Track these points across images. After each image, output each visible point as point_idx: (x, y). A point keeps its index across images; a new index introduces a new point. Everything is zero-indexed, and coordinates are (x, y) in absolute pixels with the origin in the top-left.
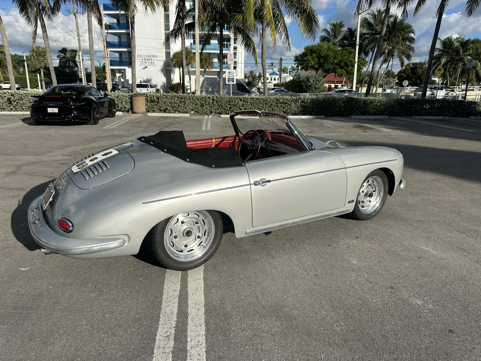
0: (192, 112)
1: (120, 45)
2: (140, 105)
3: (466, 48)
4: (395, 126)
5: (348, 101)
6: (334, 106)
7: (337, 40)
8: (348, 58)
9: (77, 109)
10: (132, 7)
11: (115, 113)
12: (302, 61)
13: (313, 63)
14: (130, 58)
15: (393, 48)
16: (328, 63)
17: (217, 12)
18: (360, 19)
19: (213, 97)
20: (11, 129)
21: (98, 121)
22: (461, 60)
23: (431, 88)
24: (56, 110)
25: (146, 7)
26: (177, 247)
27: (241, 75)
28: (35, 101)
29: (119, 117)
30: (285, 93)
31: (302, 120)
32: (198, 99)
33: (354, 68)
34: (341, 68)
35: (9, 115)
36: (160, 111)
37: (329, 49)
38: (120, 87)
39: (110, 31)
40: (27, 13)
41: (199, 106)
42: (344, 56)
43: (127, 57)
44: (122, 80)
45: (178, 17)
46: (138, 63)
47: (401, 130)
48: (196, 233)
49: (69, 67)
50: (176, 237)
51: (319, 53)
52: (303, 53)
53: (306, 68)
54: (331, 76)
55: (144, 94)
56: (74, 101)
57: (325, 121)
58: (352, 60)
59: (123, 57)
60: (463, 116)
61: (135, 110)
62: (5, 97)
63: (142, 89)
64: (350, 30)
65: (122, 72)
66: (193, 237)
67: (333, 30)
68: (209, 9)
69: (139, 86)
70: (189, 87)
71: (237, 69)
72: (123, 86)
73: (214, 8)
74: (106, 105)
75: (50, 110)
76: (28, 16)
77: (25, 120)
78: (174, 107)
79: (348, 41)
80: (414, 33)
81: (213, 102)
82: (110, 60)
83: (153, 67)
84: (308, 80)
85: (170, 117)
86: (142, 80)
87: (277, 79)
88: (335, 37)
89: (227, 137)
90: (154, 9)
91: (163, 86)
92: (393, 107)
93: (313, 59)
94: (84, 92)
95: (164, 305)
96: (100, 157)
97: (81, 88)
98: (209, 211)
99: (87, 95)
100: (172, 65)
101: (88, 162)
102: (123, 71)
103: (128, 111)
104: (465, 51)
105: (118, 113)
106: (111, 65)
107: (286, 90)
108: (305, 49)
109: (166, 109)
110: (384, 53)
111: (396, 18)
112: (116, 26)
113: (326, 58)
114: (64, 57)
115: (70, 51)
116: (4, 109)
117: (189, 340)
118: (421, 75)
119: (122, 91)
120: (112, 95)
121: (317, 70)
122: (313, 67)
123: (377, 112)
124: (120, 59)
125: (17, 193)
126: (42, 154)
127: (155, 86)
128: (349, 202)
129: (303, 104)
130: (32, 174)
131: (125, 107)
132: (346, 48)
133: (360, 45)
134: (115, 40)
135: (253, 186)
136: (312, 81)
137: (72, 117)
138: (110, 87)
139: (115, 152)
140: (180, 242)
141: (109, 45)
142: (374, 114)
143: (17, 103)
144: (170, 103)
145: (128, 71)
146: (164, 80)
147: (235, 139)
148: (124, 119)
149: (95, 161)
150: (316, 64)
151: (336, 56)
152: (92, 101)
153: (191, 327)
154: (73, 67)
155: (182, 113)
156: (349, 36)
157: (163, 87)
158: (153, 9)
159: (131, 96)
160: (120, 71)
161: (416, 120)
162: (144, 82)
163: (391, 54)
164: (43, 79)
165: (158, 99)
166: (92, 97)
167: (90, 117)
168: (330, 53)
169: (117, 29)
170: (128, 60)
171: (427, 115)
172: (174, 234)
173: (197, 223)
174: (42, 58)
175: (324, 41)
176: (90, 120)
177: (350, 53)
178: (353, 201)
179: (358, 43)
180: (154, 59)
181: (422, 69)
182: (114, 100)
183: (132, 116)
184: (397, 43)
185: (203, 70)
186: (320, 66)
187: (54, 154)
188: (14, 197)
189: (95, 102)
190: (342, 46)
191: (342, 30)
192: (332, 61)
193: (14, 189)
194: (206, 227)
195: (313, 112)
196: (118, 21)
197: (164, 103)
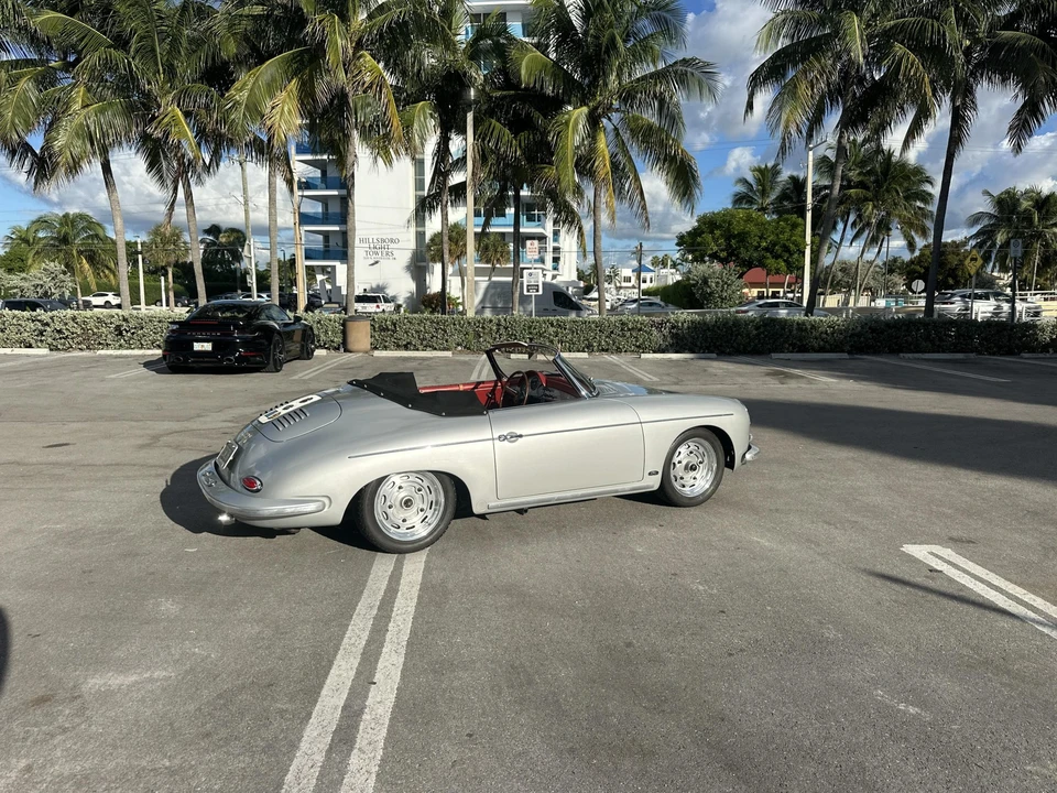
0: (460, 348)
1: (326, 218)
2: (361, 336)
3: (1047, 211)
4: (853, 373)
5: (765, 325)
6: (737, 336)
7: (768, 201)
8: (791, 236)
9: (246, 343)
10: (350, 159)
11: (313, 351)
12: (692, 244)
13: (715, 248)
14: (345, 244)
15: (888, 214)
16: (747, 249)
17: (507, 165)
18: (811, 158)
19: (499, 320)
20: (128, 380)
21: (281, 366)
22: (1040, 236)
23: (963, 297)
24: (208, 347)
25: (376, 158)
26: (392, 521)
27: (570, 272)
28: (173, 331)
29: (322, 360)
30: (660, 310)
31: (670, 360)
32: (469, 323)
33: (804, 256)
34: (777, 257)
35: (117, 357)
36: (398, 347)
37: (749, 219)
38: (323, 302)
39: (307, 193)
40: (159, 171)
41: (470, 337)
42: (782, 232)
43: (340, 244)
44: (328, 287)
45: (437, 172)
46: (359, 253)
47: (856, 379)
48: (418, 504)
49: (223, 262)
50: (390, 507)
51: (729, 229)
52: (694, 229)
53: (699, 259)
54: (756, 273)
55: (368, 316)
56: (241, 329)
57: (715, 364)
58: (799, 239)
59: (332, 243)
60: (1010, 353)
61: (350, 347)
62: (111, 323)
63: (366, 305)
64: (794, 179)
65: (329, 273)
66: (414, 509)
67: (759, 181)
68: (492, 159)
69: (360, 299)
70: (460, 301)
71: (561, 262)
72: (330, 299)
73: (501, 158)
74: (298, 337)
75: (197, 347)
76: (161, 177)
77: (148, 365)
78: (424, 339)
79: (792, 202)
80: (931, 183)
81: (498, 330)
82: (306, 250)
83: (391, 261)
84: (705, 281)
85: (414, 359)
86: (368, 287)
87: (648, 280)
88: (764, 193)
89: (483, 382)
90: (390, 162)
91: (408, 298)
92: (859, 335)
93: (715, 240)
94: (259, 314)
95: (370, 582)
96: (297, 404)
97: (253, 307)
98: (436, 473)
99: (263, 320)
100: (428, 257)
101: (281, 411)
102: (329, 270)
103: (337, 349)
104: (1043, 219)
105: (318, 352)
106: (307, 258)
107: (662, 304)
108: (698, 221)
109: (408, 343)
110: (868, 224)
111: (890, 155)
112: (318, 182)
113: (742, 237)
114: (213, 243)
115: (225, 232)
116: (107, 345)
117: (395, 609)
118: (956, 269)
119: (327, 309)
120: (310, 318)
121: (724, 261)
122: (714, 256)
123: (828, 347)
124: (326, 246)
125: (160, 471)
126: (189, 419)
127: (393, 299)
128: (650, 474)
129: (674, 331)
130: (178, 448)
131: (332, 341)
132: (785, 216)
133: (814, 210)
134: (318, 208)
135: (497, 442)
136: (714, 285)
137: (236, 358)
138: (302, 302)
139: (316, 398)
140: (397, 514)
141: (305, 219)
142: (821, 350)
143: (133, 333)
144: (417, 332)
145: (341, 269)
146: (411, 286)
147: (496, 385)
148: (329, 362)
149: (291, 409)
150: (723, 250)
151: (762, 234)
152: (272, 329)
153: (399, 602)
154: (230, 263)
155: (440, 350)
156: (792, 192)
157: (410, 299)
158: (388, 161)
159: (345, 321)
160: (323, 269)
161: (907, 361)
162: (373, 290)
163: (883, 227)
164: (171, 285)
165: (394, 325)
166: (272, 323)
167: (268, 359)
168: (751, 227)
169: (322, 189)
170: (339, 248)
171: (933, 352)
172: (388, 503)
173: (420, 490)
174: (172, 247)
175: (741, 203)
176: (268, 363)
177: (794, 226)
178: (657, 473)
179: (809, 206)
180: (392, 246)
181: (958, 255)
182: (311, 328)
183: (344, 357)
184: (895, 204)
185: (489, 266)
186: (731, 255)
187: (209, 419)
188: (158, 476)
189: (279, 333)
190: (780, 211)
191: (779, 179)
192: (755, 244)
193: (155, 466)
194: (432, 497)
195: (696, 346)
196: (324, 173)
197: (406, 332)
